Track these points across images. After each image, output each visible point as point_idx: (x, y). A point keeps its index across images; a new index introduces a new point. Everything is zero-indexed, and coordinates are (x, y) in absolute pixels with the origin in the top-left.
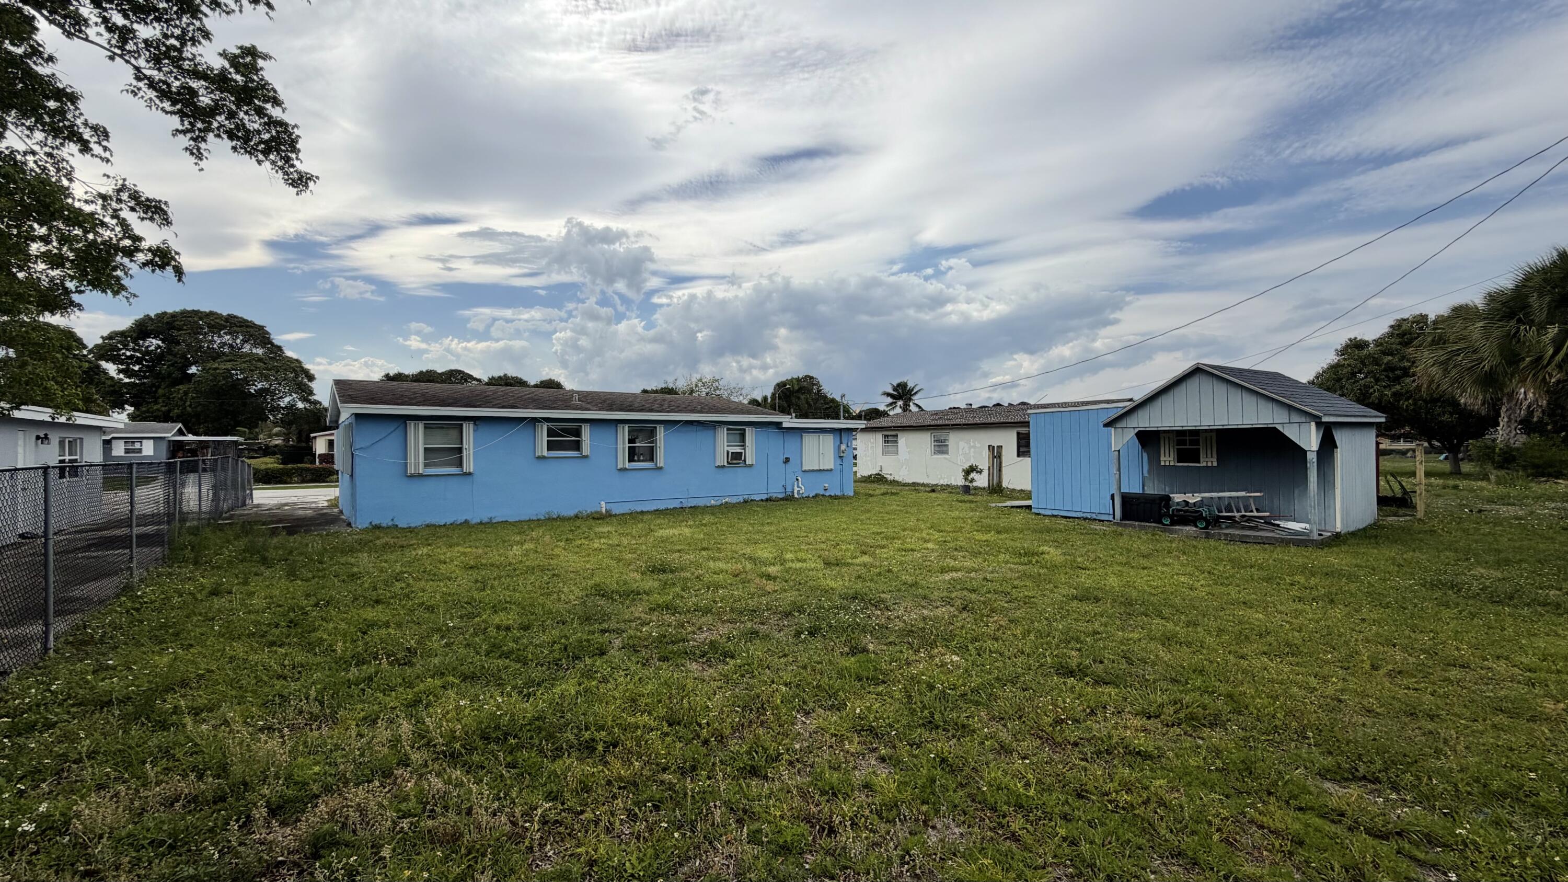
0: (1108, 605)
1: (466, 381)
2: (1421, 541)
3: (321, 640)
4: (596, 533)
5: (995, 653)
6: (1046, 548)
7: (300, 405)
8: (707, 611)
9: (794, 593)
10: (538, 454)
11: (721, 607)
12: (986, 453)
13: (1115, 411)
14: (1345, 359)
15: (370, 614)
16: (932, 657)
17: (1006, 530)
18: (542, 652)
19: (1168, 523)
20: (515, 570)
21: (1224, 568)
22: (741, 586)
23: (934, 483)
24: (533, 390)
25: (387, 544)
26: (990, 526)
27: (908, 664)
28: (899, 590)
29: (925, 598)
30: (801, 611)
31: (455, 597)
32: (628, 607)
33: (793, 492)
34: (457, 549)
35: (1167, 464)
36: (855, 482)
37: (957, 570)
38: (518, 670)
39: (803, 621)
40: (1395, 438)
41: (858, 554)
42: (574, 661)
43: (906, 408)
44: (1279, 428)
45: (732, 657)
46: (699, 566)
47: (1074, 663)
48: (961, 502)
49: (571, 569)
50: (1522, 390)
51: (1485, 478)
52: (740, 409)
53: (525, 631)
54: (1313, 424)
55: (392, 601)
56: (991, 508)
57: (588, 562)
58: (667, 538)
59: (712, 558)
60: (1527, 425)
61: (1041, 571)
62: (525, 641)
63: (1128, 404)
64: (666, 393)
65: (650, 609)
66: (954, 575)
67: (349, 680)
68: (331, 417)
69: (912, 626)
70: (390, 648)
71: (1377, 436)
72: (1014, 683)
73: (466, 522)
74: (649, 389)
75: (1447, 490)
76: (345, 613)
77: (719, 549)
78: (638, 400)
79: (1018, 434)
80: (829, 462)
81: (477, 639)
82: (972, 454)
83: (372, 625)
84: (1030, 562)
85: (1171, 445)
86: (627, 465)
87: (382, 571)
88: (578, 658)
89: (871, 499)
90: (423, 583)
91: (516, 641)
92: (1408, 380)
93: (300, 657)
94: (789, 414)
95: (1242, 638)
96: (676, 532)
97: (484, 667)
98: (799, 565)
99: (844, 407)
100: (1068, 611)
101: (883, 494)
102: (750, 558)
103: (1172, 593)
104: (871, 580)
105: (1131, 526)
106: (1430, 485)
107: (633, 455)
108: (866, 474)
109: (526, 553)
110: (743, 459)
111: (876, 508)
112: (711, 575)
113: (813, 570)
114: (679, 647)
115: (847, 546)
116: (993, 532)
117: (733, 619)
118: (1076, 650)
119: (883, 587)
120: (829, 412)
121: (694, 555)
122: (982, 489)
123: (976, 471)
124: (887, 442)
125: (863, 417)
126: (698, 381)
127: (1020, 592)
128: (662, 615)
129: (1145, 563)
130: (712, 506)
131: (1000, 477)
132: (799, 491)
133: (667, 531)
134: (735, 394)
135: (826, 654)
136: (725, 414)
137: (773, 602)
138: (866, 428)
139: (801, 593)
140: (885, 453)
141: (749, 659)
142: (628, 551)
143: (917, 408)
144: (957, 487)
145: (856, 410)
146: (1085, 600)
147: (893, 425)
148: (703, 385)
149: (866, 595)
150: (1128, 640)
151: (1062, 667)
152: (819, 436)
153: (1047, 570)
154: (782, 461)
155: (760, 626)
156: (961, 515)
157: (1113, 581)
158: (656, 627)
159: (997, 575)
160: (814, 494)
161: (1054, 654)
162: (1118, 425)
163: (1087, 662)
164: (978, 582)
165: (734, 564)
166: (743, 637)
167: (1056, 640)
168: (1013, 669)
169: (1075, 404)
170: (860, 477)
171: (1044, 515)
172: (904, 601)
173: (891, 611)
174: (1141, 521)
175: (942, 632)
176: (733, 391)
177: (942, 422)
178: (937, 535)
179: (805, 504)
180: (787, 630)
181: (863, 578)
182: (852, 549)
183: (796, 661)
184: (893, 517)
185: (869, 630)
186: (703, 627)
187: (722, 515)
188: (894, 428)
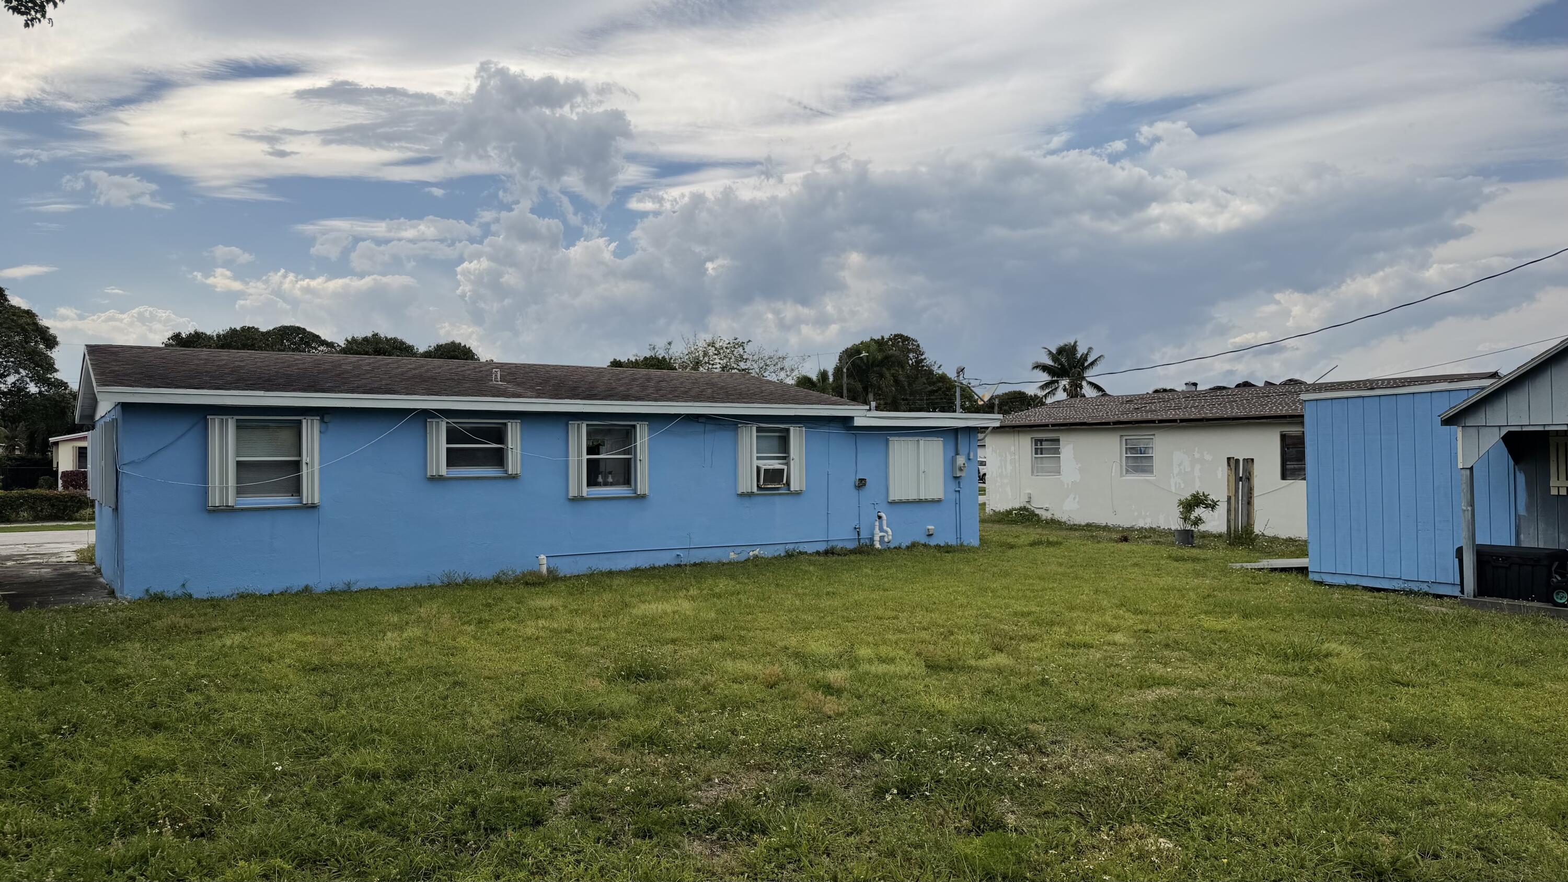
0: (1451, 750)
1: (308, 344)
3: (63, 792)
4: (529, 610)
5: (1238, 835)
6: (1333, 646)
7: (33, 388)
8: (719, 748)
9: (873, 718)
10: (431, 471)
11: (744, 742)
12: (1222, 473)
13: (1464, 395)
15: (145, 747)
16: (1122, 840)
17: (1260, 612)
18: (433, 819)
19: (1563, 601)
20: (389, 674)
22: (779, 705)
23: (1127, 524)
24: (423, 361)
25: (173, 627)
26: (1230, 604)
27: (1079, 851)
28: (1062, 718)
29: (1109, 732)
30: (885, 750)
31: (288, 721)
32: (583, 741)
33: (872, 539)
34: (290, 636)
36: (982, 521)
37: (1167, 683)
38: (392, 848)
39: (889, 770)
41: (987, 650)
42: (487, 835)
43: (1074, 392)
45: (764, 832)
46: (708, 668)
48: (1177, 559)
49: (486, 673)
52: (780, 394)
53: (405, 780)
55: (181, 725)
56: (1232, 571)
57: (515, 660)
58: (653, 619)
59: (730, 654)
61: (1325, 687)
62: (404, 799)
64: (652, 366)
65: (622, 744)
66: (1164, 691)
67: (109, 861)
68: (82, 410)
69: (1086, 783)
70: (176, 806)
73: (307, 589)
74: (623, 359)
76: (102, 745)
77: (741, 637)
78: (605, 379)
79: (1283, 437)
80: (935, 487)
81: (322, 794)
82: (1197, 473)
83: (148, 765)
84: (1304, 671)
86: (586, 491)
87: (165, 674)
88: (494, 830)
89: (1010, 553)
90: (232, 696)
91: (389, 798)
93: (30, 819)
94: (866, 402)
96: (668, 607)
97: (334, 843)
98: (881, 669)
99: (963, 389)
100: (1374, 761)
101: (1033, 544)
102: (797, 655)
104: (1012, 698)
105: (1494, 605)
107: (595, 474)
108: (1002, 507)
109: (408, 646)
110: (785, 481)
111: (1021, 569)
112: (728, 684)
113: (906, 678)
114: (670, 812)
115: (968, 636)
116: (1236, 615)
117: (766, 763)
118: (1388, 832)
119: (1033, 712)
120: (937, 399)
121: (698, 649)
122: (1215, 536)
123: (1205, 504)
124: (1039, 451)
125: (996, 408)
126: (709, 345)
127: (1285, 726)
128: (642, 754)
129: (1521, 674)
130: (730, 562)
131: (1249, 515)
132: (882, 538)
133: (654, 606)
134: (771, 369)
135: (929, 830)
136: (753, 403)
137: (836, 733)
138: (1001, 427)
139: (886, 718)
140: (1035, 472)
141: (794, 837)
142: (585, 642)
143: (1095, 391)
144: (1170, 532)
145: (983, 396)
146: (1406, 742)
147: (1052, 421)
148: (716, 352)
149: (1002, 724)
150: (1487, 817)
151: (1362, 863)
152: (918, 441)
153: (1336, 686)
154: (853, 484)
155: (812, 776)
156: (1177, 584)
157: (1459, 708)
158: (631, 777)
159: (1243, 694)
160: (908, 543)
161: (1349, 839)
162: (1470, 422)
163: (1410, 855)
164: (1207, 705)
165: (767, 665)
166: (783, 797)
167: (1351, 814)
168: (1272, 865)
169: (1389, 383)
170: (991, 513)
171: (1331, 586)
172: (1071, 738)
173: (1048, 755)
174: (1514, 598)
175: (1141, 795)
176: (768, 362)
177: (1142, 416)
178: (1132, 619)
179: (893, 560)
180: (861, 785)
181: (997, 695)
182: (977, 641)
183: (876, 842)
184: (1051, 586)
185: (1007, 789)
186: (713, 776)
187: (748, 578)
188: (1053, 425)
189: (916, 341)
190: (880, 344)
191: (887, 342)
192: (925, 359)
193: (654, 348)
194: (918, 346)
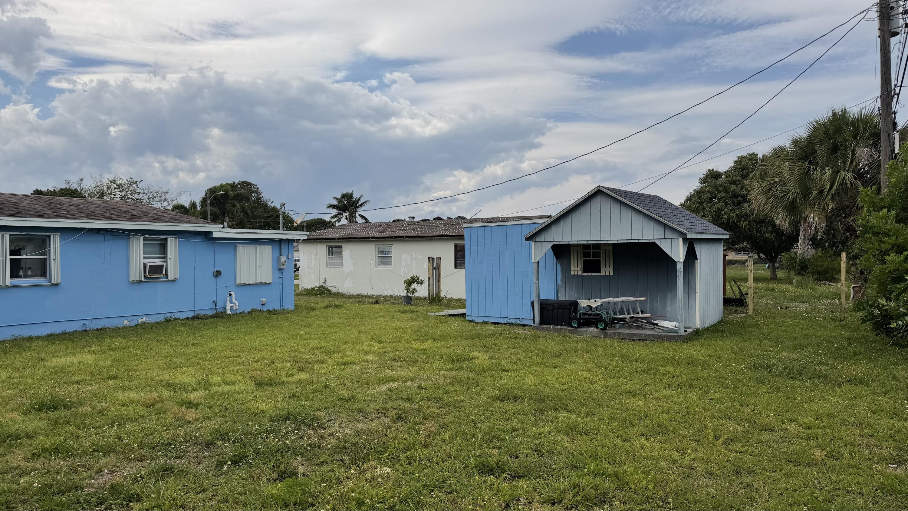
0: (525, 403)
2: (751, 333)
5: (425, 459)
6: (475, 354)
8: (109, 450)
9: (219, 420)
11: (127, 444)
12: (426, 264)
13: (535, 226)
14: (706, 187)
16: (363, 472)
17: (443, 338)
19: (576, 325)
21: (617, 363)
22: (154, 418)
23: (378, 294)
26: (427, 335)
27: (339, 482)
28: (335, 406)
29: (360, 411)
30: (224, 437)
33: (225, 309)
35: (576, 273)
36: (297, 295)
37: (393, 380)
39: (227, 450)
40: (738, 251)
41: (294, 371)
43: (352, 219)
44: (657, 242)
45: (139, 500)
46: (104, 398)
47: (493, 461)
48: (403, 312)
50: (812, 215)
51: (791, 282)
52: (162, 216)
54: (681, 239)
56: (430, 317)
58: (63, 368)
59: (120, 388)
60: (814, 242)
61: (471, 375)
63: (545, 220)
65: (33, 455)
66: (391, 385)
69: (346, 442)
71: (724, 250)
72: (439, 488)
74: (44, 189)
75: (768, 292)
77: (130, 376)
78: (26, 203)
79: (456, 246)
80: (266, 275)
82: (414, 265)
84: (461, 367)
85: (579, 257)
86: (9, 281)
89: (313, 313)
92: (746, 205)
94: (222, 222)
95: (628, 423)
96: (75, 360)
98: (226, 388)
99: (285, 216)
100: (492, 411)
101: (326, 307)
102: (169, 385)
103: (576, 388)
104: (306, 398)
105: (547, 329)
106: (758, 288)
107: (17, 269)
108: (309, 286)
110: (164, 273)
111: (318, 322)
112: (118, 408)
113: (242, 393)
114: (69, 496)
115: (283, 364)
116: (430, 341)
117: (143, 456)
118: (496, 448)
119: (319, 405)
120: (270, 221)
121: (97, 386)
122: (422, 299)
123: (417, 282)
124: (331, 253)
125: (305, 228)
126: (111, 182)
127: (451, 397)
128: (50, 460)
129: (557, 362)
130: (124, 327)
131: (439, 287)
132: (232, 307)
133: (63, 359)
134: (158, 199)
135: (251, 483)
136: (141, 221)
137: (192, 432)
138: (307, 239)
139: (227, 419)
140: (328, 265)
141: (160, 500)
142: (7, 387)
143: (363, 220)
144: (400, 297)
145: (297, 221)
146: (506, 400)
147: (338, 236)
148: (116, 187)
149: (299, 414)
150: (540, 434)
151: (484, 466)
152: (256, 247)
153: (476, 374)
154: (212, 274)
155: (175, 460)
156: (402, 325)
157: (530, 381)
158: (39, 477)
159: (431, 382)
160: (249, 310)
161: (477, 454)
162: (538, 239)
163: (505, 458)
164: (413, 390)
165: (148, 393)
166: (154, 476)
167: (479, 441)
168: (441, 473)
169: (504, 219)
170: (303, 290)
171: (476, 322)
172: (339, 417)
173: (325, 429)
174: (555, 325)
175: (376, 444)
176: (155, 195)
177: (386, 234)
178: (378, 346)
179: (239, 321)
180: (208, 462)
181: (298, 397)
182: (289, 366)
183: (216, 495)
184: (334, 331)
185: (300, 451)
186: (103, 469)
187: (137, 337)
188: (339, 239)
189: (256, 186)
190: (233, 186)
191: (237, 185)
192: (262, 197)
193: (69, 183)
194: (258, 188)
